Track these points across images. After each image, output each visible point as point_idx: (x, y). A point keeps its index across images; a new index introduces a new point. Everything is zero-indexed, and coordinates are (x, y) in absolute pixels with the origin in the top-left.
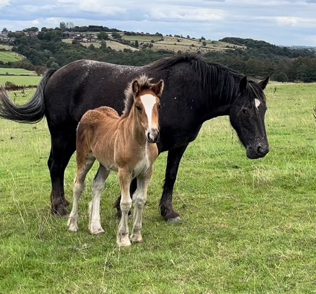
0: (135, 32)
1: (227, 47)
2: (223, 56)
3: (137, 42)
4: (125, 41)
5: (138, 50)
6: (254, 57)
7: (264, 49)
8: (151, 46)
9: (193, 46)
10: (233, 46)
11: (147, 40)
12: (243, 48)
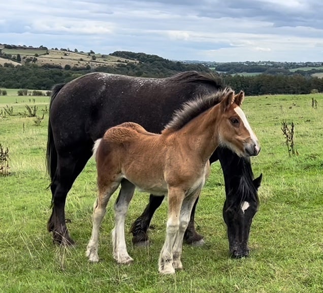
0: (17, 45)
1: (118, 61)
2: (115, 71)
3: (19, 56)
4: (5, 55)
5: (21, 64)
6: (147, 71)
7: (157, 63)
8: (35, 60)
9: (81, 60)
10: (124, 61)
11: (30, 54)
12: (136, 62)
